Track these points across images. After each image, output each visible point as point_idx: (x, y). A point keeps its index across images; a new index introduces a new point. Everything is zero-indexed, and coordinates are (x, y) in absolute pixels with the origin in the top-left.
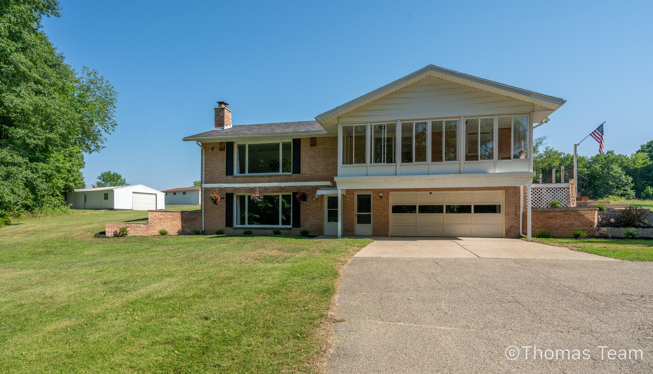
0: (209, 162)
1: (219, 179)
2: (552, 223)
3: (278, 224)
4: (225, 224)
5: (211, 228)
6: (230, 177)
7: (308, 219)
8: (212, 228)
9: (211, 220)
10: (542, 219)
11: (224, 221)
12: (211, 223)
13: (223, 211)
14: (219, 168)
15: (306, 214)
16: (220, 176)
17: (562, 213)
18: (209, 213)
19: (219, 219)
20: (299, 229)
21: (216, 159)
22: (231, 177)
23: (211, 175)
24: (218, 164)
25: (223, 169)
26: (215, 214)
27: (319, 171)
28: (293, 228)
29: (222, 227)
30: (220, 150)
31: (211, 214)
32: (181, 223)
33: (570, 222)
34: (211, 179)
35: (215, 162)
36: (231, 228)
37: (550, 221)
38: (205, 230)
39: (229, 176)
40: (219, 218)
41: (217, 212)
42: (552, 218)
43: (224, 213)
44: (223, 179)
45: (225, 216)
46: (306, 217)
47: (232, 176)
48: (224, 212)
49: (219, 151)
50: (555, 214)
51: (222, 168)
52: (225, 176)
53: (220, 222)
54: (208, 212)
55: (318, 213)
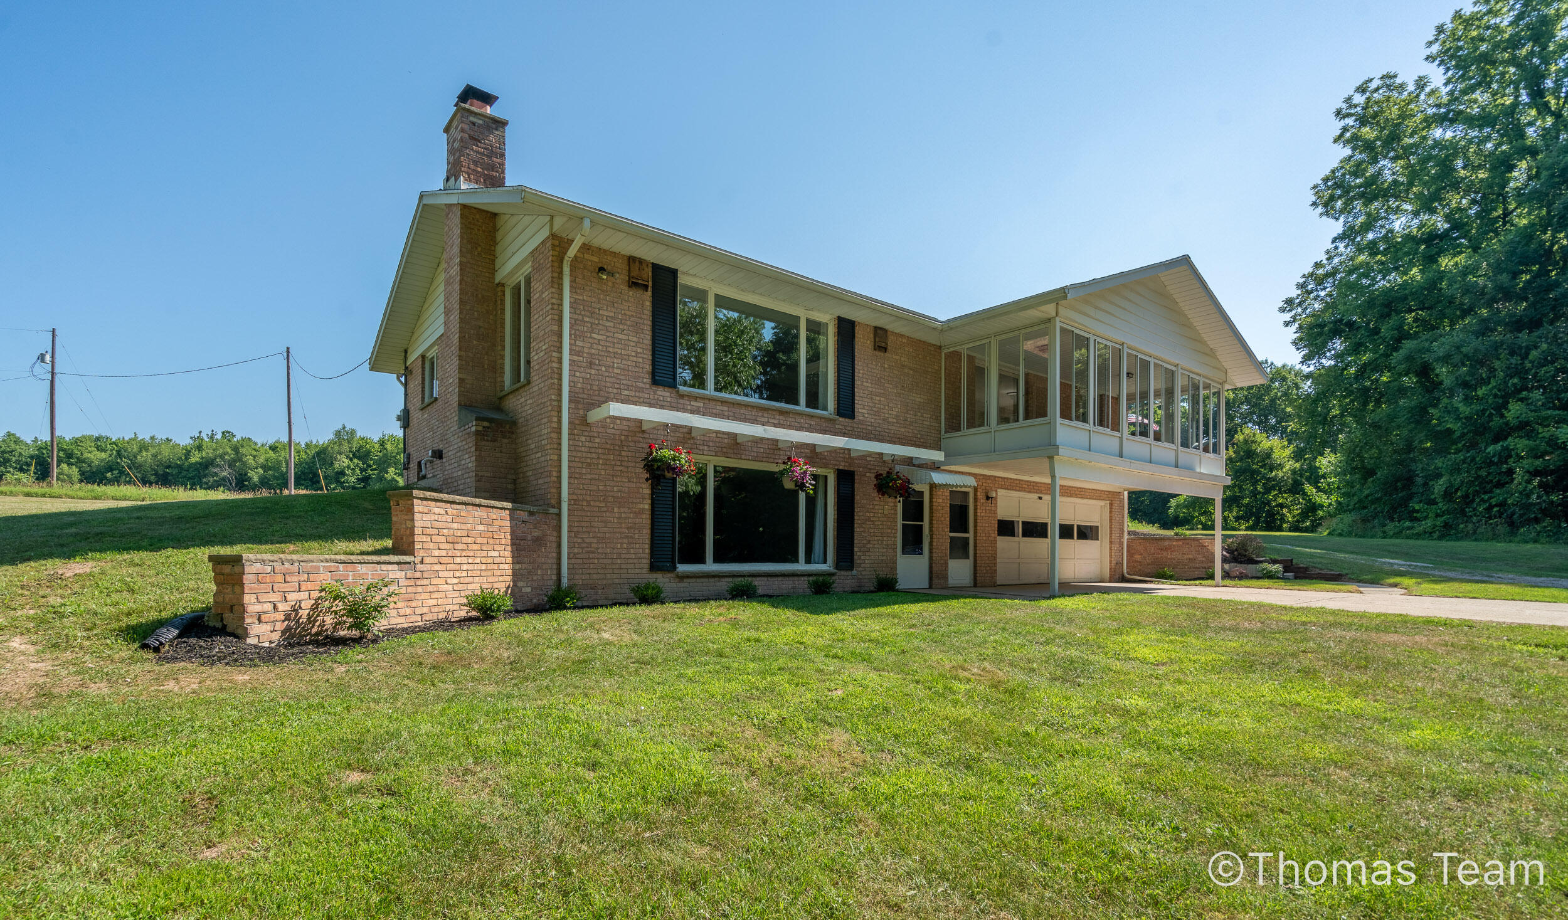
0: (586, 319)
1: (627, 393)
2: (1166, 557)
3: (797, 561)
4: (646, 563)
5: (595, 576)
6: (663, 393)
7: (868, 546)
8: (599, 576)
9: (594, 545)
10: (1152, 551)
11: (644, 549)
12: (592, 555)
13: (641, 512)
14: (624, 352)
15: (864, 532)
16: (630, 383)
17: (1181, 543)
18: (587, 519)
19: (626, 541)
20: (849, 573)
21: (612, 314)
22: (668, 394)
23: (593, 372)
24: (623, 337)
25: (641, 360)
26: (609, 525)
27: (890, 420)
28: (839, 573)
29: (637, 571)
30: (633, 284)
31: (596, 524)
32: (509, 560)
33: (1191, 556)
34: (595, 388)
35: (608, 324)
36: (669, 575)
37: (1165, 554)
38: (570, 587)
39: (661, 389)
40: (627, 537)
41: (620, 518)
42: (1166, 549)
43: (646, 519)
44: (641, 395)
45: (647, 532)
46: (865, 542)
47: (670, 390)
48: (644, 516)
49: (624, 288)
50: (1170, 543)
51: (637, 353)
52: (648, 386)
53: (628, 553)
54: (584, 514)
55: (889, 531)
